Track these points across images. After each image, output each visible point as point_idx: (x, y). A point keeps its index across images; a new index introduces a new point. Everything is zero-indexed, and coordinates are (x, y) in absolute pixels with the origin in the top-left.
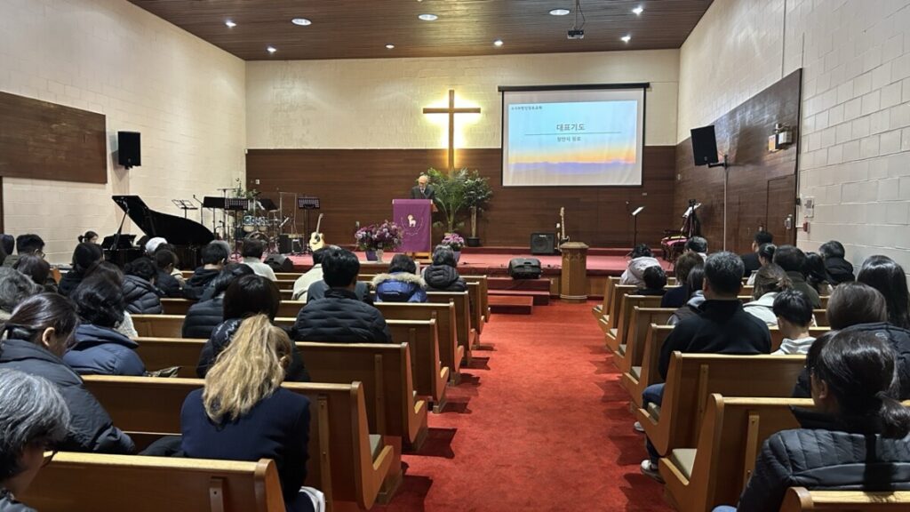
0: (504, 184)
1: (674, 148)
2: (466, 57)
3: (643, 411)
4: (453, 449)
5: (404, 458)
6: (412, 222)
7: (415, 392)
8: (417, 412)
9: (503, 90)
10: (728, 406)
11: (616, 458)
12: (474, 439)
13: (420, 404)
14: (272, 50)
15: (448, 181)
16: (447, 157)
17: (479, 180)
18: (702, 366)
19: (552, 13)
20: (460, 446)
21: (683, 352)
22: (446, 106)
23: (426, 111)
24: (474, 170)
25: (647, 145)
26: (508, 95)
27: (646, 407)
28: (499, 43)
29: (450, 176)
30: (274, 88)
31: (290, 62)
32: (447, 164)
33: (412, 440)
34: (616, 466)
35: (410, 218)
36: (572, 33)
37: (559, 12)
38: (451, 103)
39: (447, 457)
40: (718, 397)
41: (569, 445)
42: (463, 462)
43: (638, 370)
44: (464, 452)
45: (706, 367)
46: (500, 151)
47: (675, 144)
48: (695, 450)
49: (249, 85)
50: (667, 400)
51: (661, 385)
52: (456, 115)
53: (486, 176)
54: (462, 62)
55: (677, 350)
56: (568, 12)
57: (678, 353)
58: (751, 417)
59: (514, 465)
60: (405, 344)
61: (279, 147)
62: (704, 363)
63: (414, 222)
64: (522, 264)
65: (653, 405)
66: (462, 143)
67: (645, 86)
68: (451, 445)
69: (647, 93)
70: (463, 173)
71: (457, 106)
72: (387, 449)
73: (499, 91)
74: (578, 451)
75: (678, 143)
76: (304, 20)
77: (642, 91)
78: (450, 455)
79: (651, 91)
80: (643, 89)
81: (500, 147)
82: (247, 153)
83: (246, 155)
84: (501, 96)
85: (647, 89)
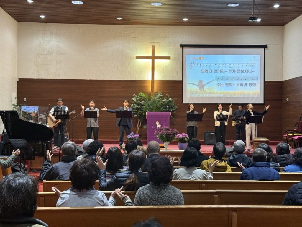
0: (184, 102)
1: (282, 82)
6: (158, 126)
9: (183, 46)
15: (152, 100)
16: (150, 85)
17: (170, 99)
19: (229, 5)
22: (150, 55)
23: (138, 57)
24: (167, 93)
25: (266, 80)
26: (186, 49)
28: (185, 20)
29: (152, 97)
32: (150, 89)
35: (157, 123)
36: (251, 18)
38: (153, 53)
46: (182, 82)
52: (156, 60)
53: (175, 97)
54: (158, 29)
56: (238, 5)
61: (40, 77)
63: (160, 126)
66: (157, 78)
67: (265, 47)
69: (266, 51)
70: (159, 95)
71: (156, 55)
73: (181, 47)
75: (284, 80)
79: (268, 50)
80: (263, 48)
81: (181, 80)
82: (18, 81)
83: (17, 82)
84: (182, 50)
85: (266, 49)
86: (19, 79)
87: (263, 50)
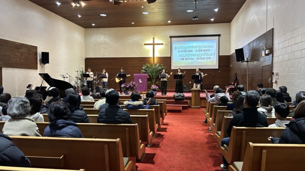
0: (172, 69)
1: (229, 56)
2: (158, 26)
3: (222, 147)
4: (154, 161)
5: (137, 164)
6: (141, 81)
7: (140, 141)
8: (141, 148)
10: (254, 147)
11: (212, 164)
12: (162, 157)
13: (142, 145)
14: (93, 25)
15: (153, 68)
16: (152, 60)
17: (163, 67)
18: (243, 131)
19: (187, 11)
20: (157, 160)
21: (236, 126)
22: (152, 43)
23: (145, 44)
24: (161, 64)
25: (220, 55)
26: (173, 39)
27: (223, 146)
28: (169, 22)
29: (153, 66)
30: (94, 37)
31: (99, 28)
32: (152, 62)
33: (139, 158)
34: (213, 167)
35: (140, 80)
36: (194, 18)
37: (189, 11)
38: (154, 42)
39: (152, 164)
40: (251, 144)
41: (195, 159)
42: (158, 165)
43: (220, 132)
44: (158, 162)
45: (245, 132)
47: (229, 55)
48: (242, 163)
49: (86, 36)
50: (231, 144)
51: (228, 138)
52: (155, 46)
53: (166, 66)
54: (157, 28)
55: (234, 126)
56: (192, 11)
57: (234, 127)
58: (263, 151)
59: (176, 167)
60: (136, 124)
61: (96, 57)
62: (244, 131)
63: (141, 82)
64: (178, 95)
65: (225, 145)
66: (157, 55)
67: (219, 35)
68: (154, 159)
69: (220, 38)
70: (158, 65)
71: (155, 43)
72: (130, 162)
73: (170, 37)
74: (199, 161)
75: (231, 54)
76: (104, 15)
77: (218, 37)
78: (153, 163)
81: (170, 56)
82: (85, 59)
84: (170, 39)
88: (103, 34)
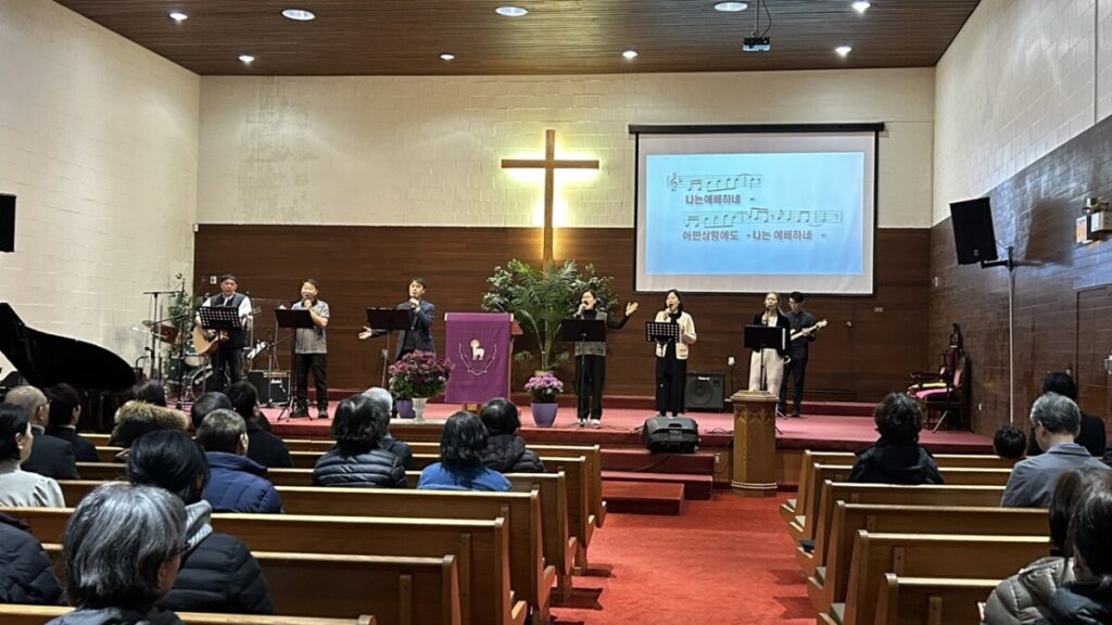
0: (639, 288)
1: (929, 232)
2: (575, 78)
6: (478, 352)
9: (636, 131)
14: (247, 59)
15: (544, 282)
16: (541, 241)
17: (594, 281)
19: (718, 7)
22: (541, 155)
23: (507, 164)
24: (588, 263)
25: (880, 226)
26: (645, 140)
28: (630, 55)
29: (546, 274)
30: (248, 122)
31: (276, 78)
32: (541, 253)
35: (475, 344)
36: (750, 42)
37: (729, 7)
38: (550, 151)
46: (632, 233)
47: (929, 227)
49: (204, 114)
52: (557, 172)
53: (607, 275)
54: (568, 84)
56: (744, 6)
57: (892, 577)
61: (253, 221)
63: (481, 352)
64: (666, 427)
66: (567, 217)
67: (878, 128)
69: (881, 140)
70: (569, 269)
71: (559, 156)
73: (631, 132)
75: (935, 224)
76: (302, 12)
77: (871, 137)
79: (888, 136)
80: (874, 133)
81: (632, 226)
82: (197, 230)
83: (196, 233)
84: (634, 142)
85: (881, 133)
86: (200, 226)
87: (873, 138)
88: (293, 105)
